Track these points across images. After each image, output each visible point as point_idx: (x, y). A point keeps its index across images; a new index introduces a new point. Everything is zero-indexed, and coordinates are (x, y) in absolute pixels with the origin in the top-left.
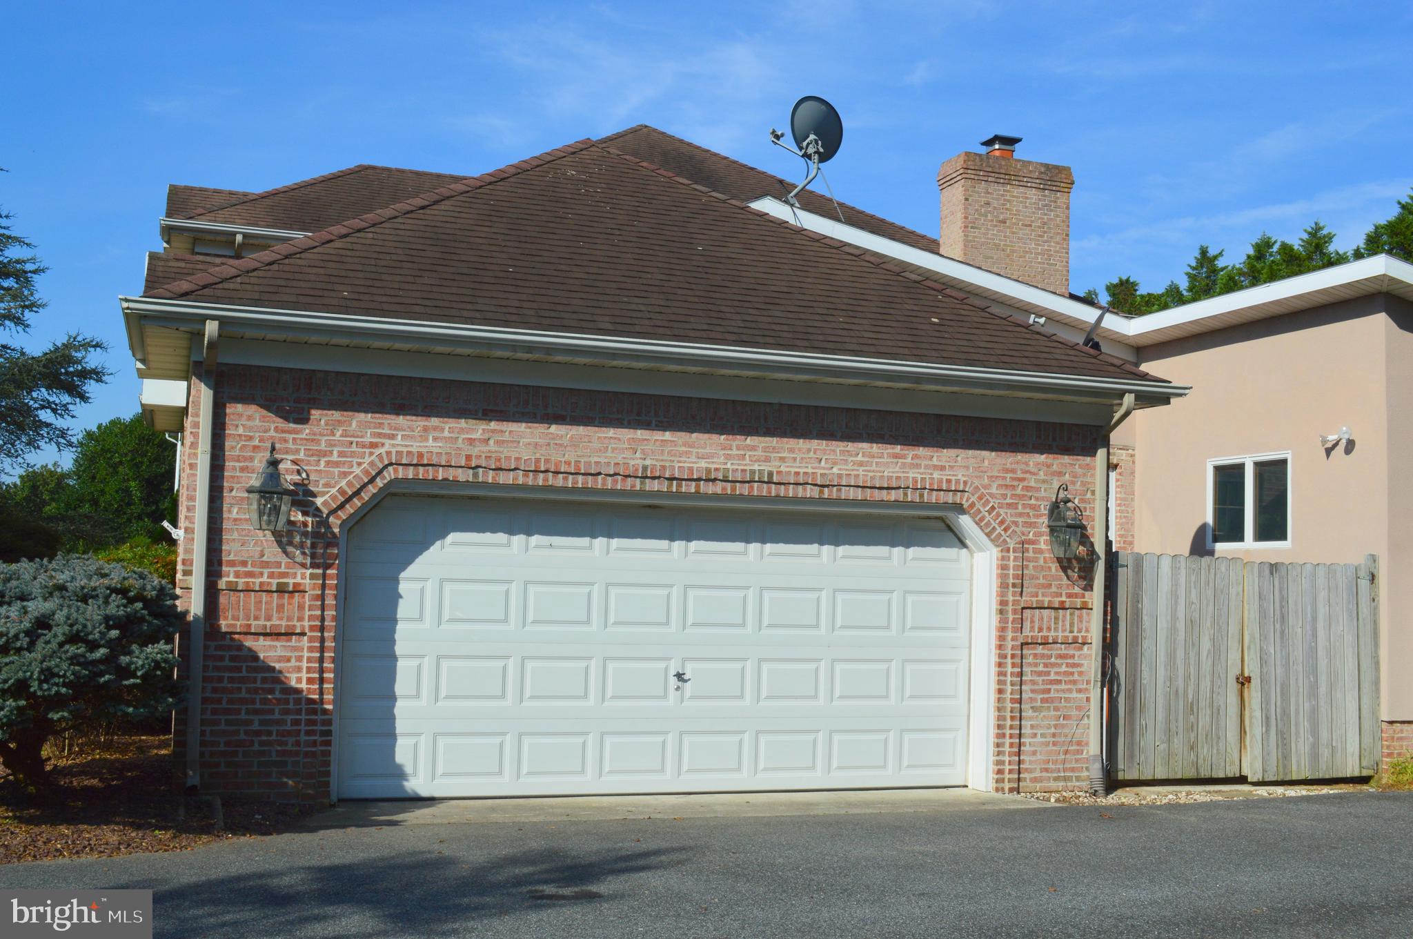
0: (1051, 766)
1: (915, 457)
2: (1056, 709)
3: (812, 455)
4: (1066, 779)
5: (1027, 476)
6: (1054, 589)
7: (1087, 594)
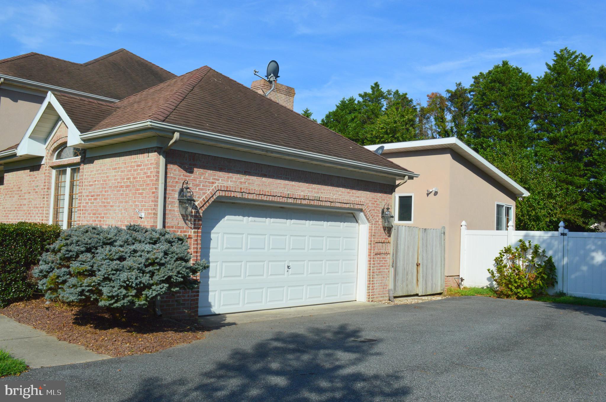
0: (380, 293)
1: (353, 193)
2: (382, 275)
3: (329, 191)
4: (383, 297)
5: (377, 200)
6: (382, 237)
7: (389, 238)
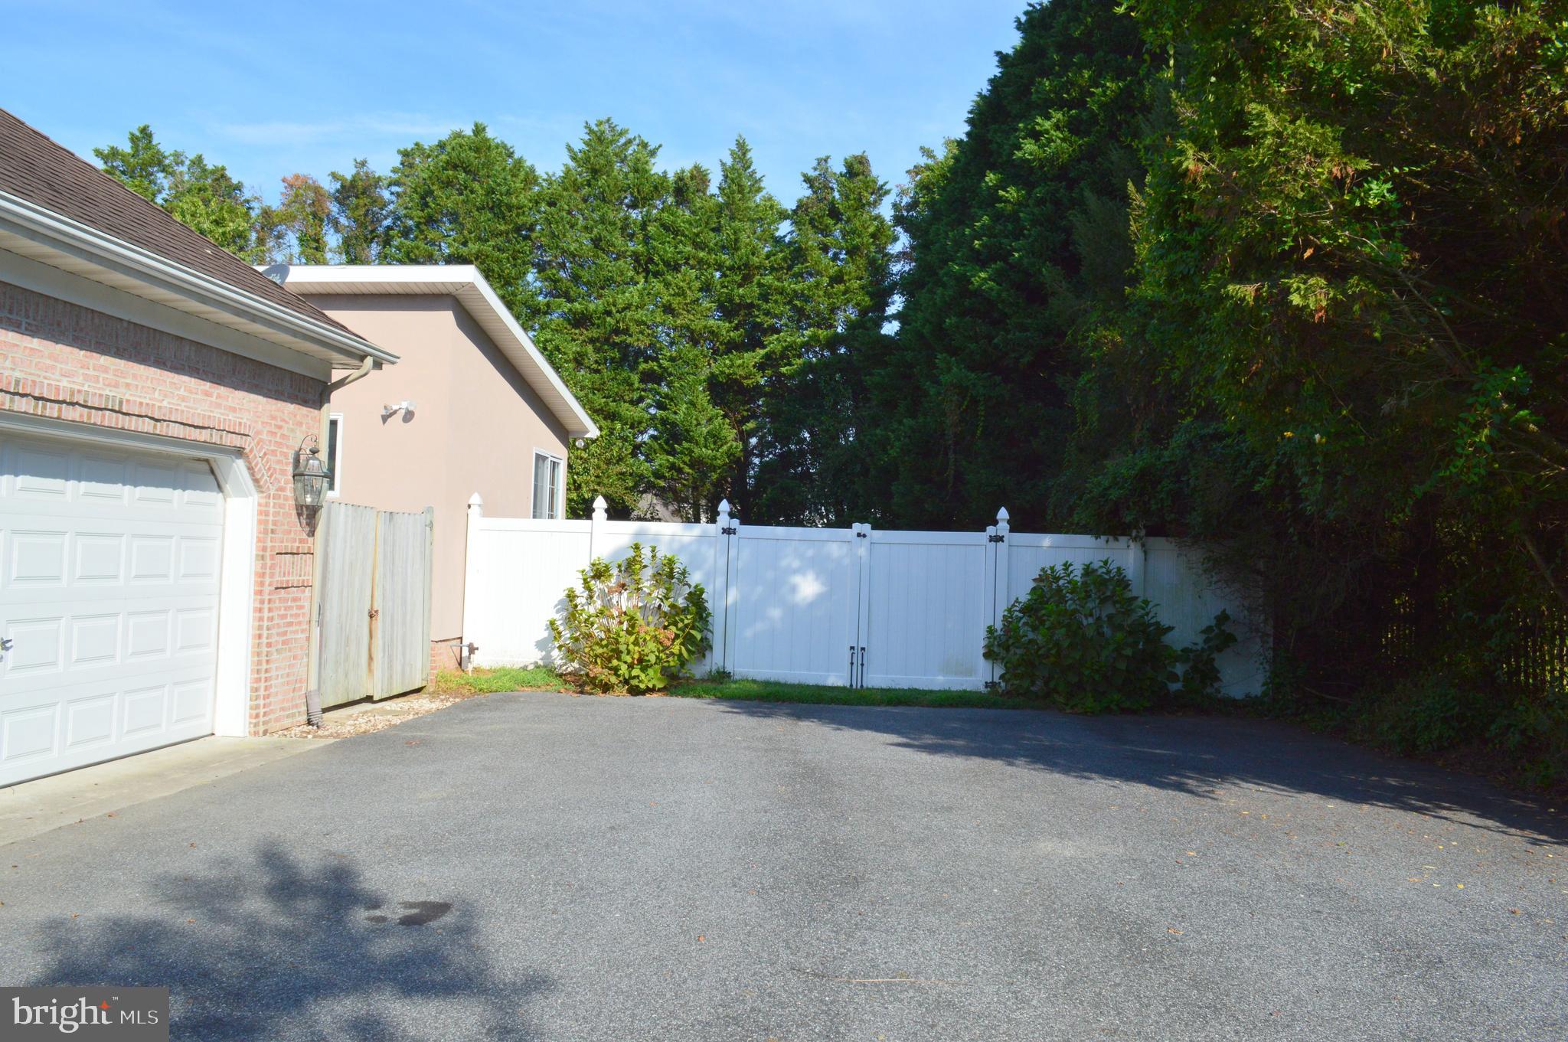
0: (286, 705)
1: (219, 396)
2: (290, 651)
3: (149, 384)
4: (293, 715)
5: (282, 424)
6: (292, 535)
7: (310, 539)
